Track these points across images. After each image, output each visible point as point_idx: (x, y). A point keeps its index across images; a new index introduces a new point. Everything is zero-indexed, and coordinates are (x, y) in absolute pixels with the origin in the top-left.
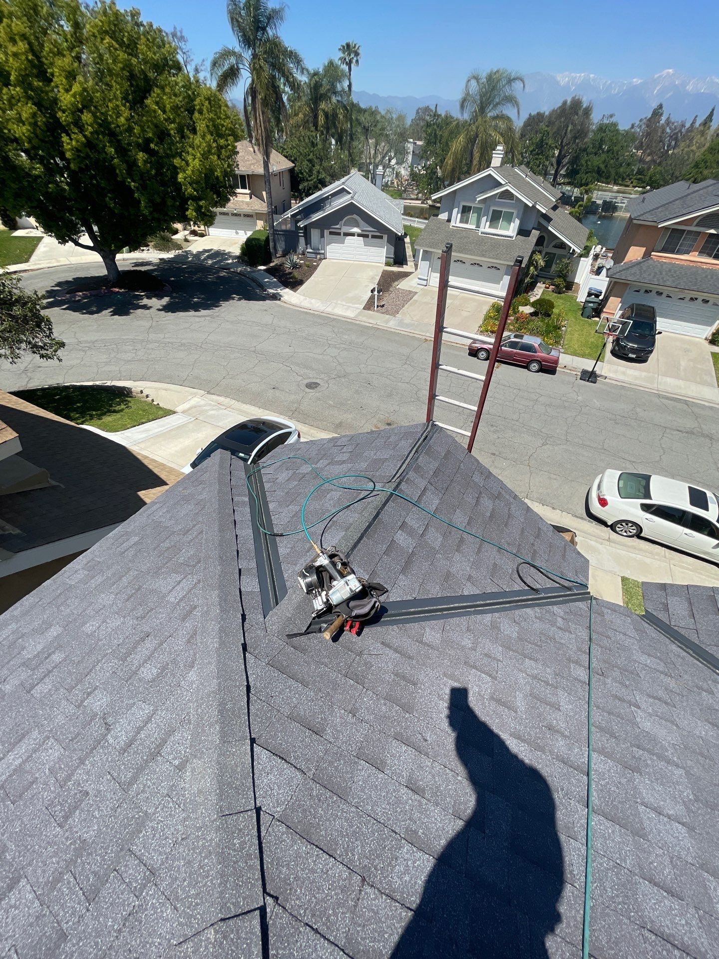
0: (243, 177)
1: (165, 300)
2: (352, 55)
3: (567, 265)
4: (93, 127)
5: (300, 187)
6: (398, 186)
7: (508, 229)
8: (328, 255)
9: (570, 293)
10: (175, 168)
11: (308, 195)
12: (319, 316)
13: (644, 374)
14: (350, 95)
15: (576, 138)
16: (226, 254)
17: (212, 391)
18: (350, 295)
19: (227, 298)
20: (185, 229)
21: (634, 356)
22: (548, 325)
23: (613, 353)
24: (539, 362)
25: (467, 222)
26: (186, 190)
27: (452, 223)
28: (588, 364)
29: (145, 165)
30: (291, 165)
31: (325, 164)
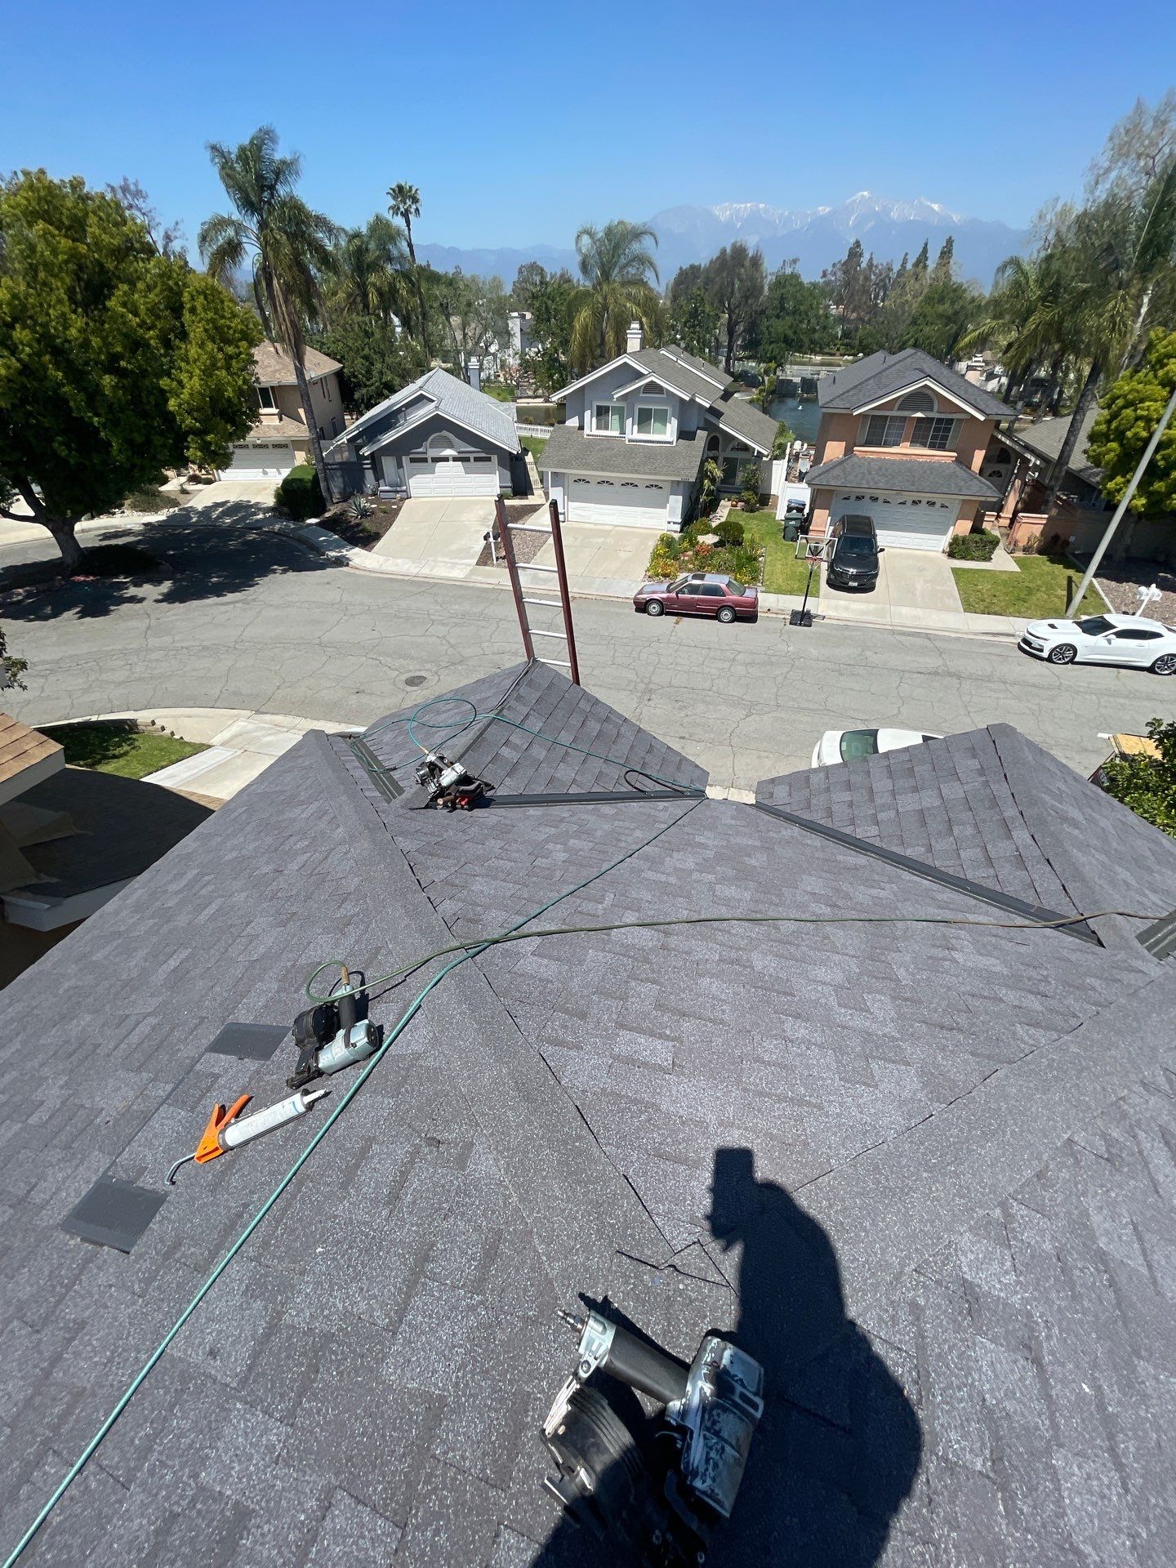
0: (264, 391)
1: (166, 586)
2: (409, 202)
3: (754, 473)
4: (31, 347)
5: (357, 396)
6: (506, 379)
7: (665, 433)
8: (413, 492)
9: (766, 510)
10: (162, 392)
11: (369, 407)
12: (412, 583)
13: (872, 606)
14: (414, 260)
15: (747, 298)
16: (252, 506)
17: (263, 709)
18: (454, 547)
19: (264, 570)
20: (178, 475)
21: (856, 584)
22: (739, 558)
23: (830, 584)
24: (731, 608)
25: (606, 428)
26: (183, 421)
27: (587, 431)
28: (796, 603)
29: (114, 392)
30: (337, 366)
31: (389, 360)
